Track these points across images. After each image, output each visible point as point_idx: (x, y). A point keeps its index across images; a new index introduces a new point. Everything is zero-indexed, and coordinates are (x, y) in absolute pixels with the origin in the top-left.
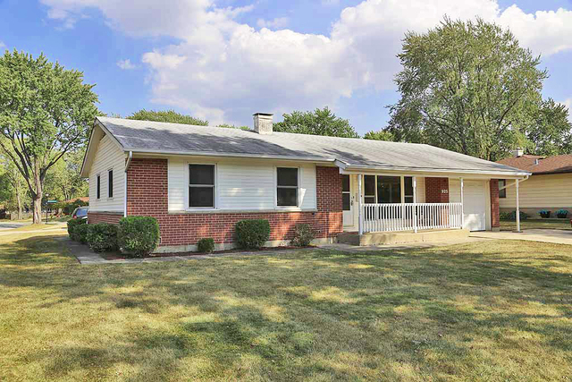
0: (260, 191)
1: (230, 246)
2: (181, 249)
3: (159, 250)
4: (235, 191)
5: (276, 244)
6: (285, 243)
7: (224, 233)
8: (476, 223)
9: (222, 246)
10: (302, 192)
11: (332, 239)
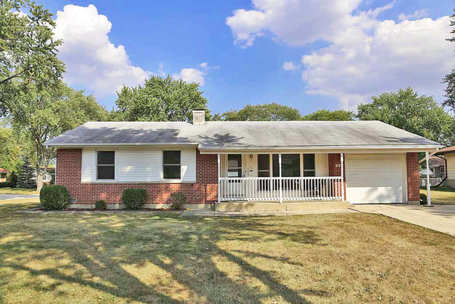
0: (149, 169)
1: (123, 206)
2: (89, 207)
3: (73, 206)
4: (128, 168)
5: (159, 206)
6: (166, 207)
7: (119, 197)
8: (388, 197)
9: (117, 206)
10: (184, 169)
11: (209, 205)
